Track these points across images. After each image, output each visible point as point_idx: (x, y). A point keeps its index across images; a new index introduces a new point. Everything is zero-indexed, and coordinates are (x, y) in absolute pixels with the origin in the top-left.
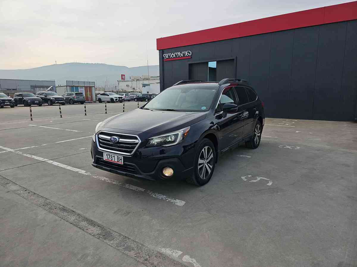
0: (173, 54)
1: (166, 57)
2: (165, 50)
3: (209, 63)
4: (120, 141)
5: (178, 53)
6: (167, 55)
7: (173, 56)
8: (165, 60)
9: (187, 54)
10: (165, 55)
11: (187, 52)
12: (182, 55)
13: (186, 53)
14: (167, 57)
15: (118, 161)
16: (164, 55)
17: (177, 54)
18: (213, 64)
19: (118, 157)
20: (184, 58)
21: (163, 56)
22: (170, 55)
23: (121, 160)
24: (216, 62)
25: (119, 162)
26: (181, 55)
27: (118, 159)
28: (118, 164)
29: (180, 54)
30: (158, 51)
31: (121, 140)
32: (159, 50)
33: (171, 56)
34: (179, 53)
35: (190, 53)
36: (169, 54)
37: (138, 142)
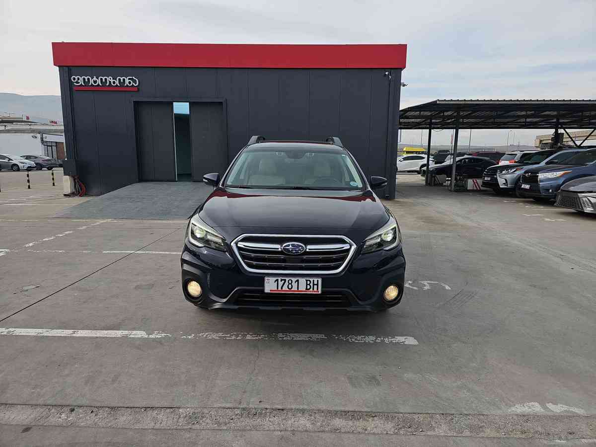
0: (95, 79)
1: (77, 82)
2: (73, 68)
3: (175, 104)
4: (309, 249)
5: (108, 79)
6: (81, 79)
7: (95, 82)
8: (74, 88)
9: (130, 83)
10: (76, 78)
11: (129, 79)
12: (117, 82)
13: (127, 81)
14: (81, 82)
15: (307, 289)
16: (74, 79)
17: (106, 79)
18: (181, 108)
19: (307, 281)
20: (122, 89)
21: (70, 80)
22: (88, 79)
23: (315, 286)
24: (188, 103)
25: (311, 290)
26: (114, 83)
27: (307, 284)
28: (309, 294)
29: (112, 81)
30: (58, 68)
31: (309, 247)
32: (59, 66)
33: (92, 82)
34: (110, 79)
35: (135, 82)
36: (86, 78)
37: (348, 247)
